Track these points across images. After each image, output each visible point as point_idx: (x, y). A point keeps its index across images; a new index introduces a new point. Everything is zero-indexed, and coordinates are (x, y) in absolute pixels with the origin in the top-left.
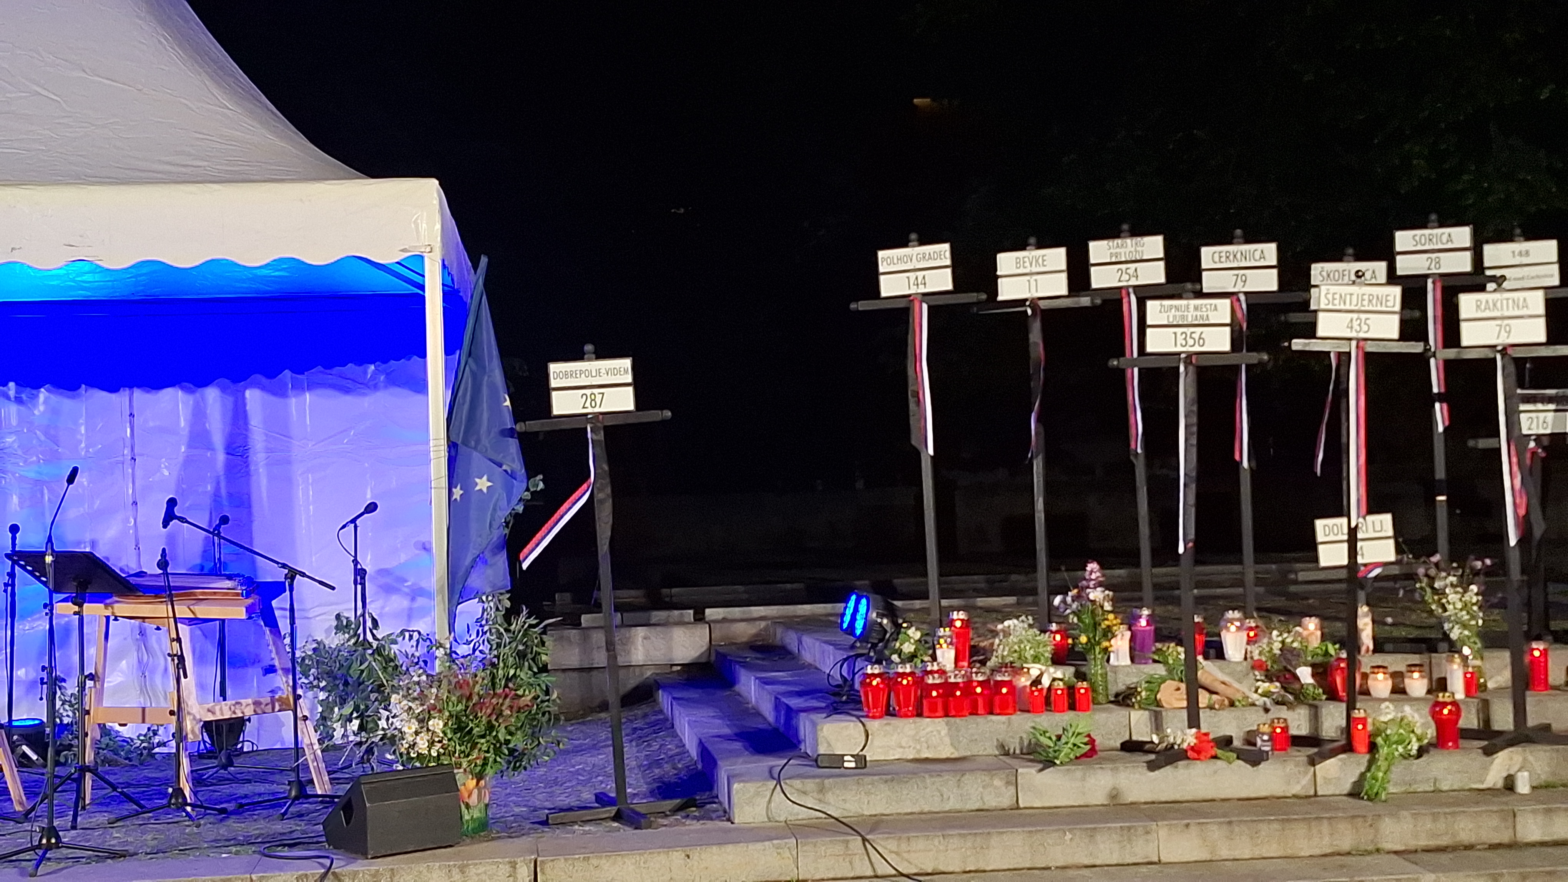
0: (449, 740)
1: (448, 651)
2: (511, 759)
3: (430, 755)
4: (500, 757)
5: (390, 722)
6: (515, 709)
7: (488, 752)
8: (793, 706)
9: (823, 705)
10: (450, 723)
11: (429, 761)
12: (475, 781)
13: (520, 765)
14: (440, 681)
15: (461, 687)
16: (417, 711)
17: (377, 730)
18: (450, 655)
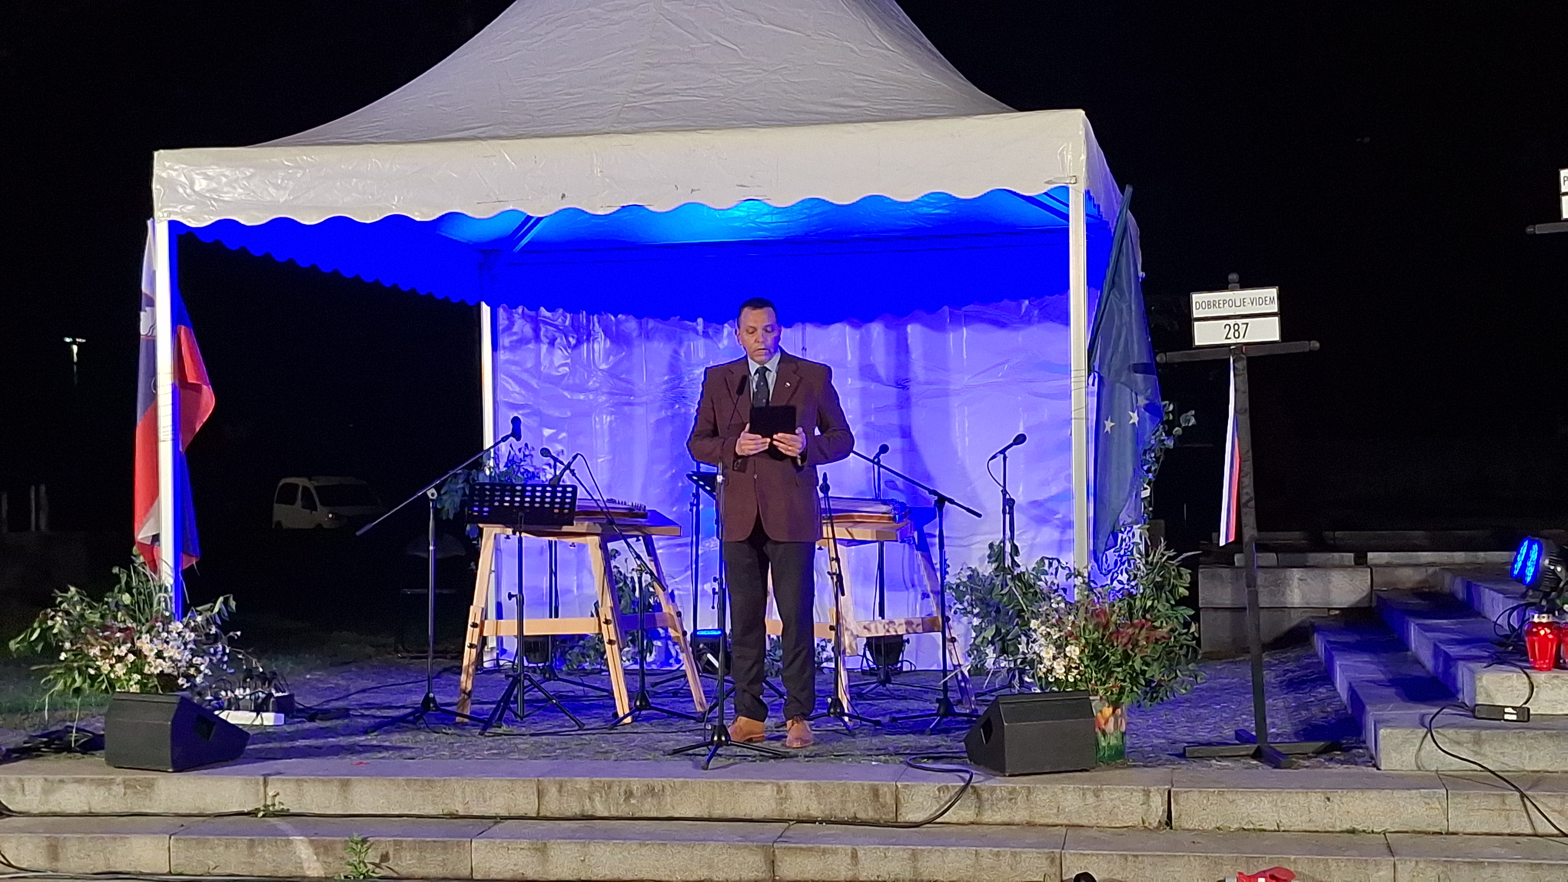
0: (1086, 667)
1: (1087, 580)
2: (1148, 689)
3: (1067, 680)
4: (1137, 687)
5: (1030, 647)
6: (1150, 640)
7: (1124, 681)
8: (1452, 654)
9: (1486, 654)
10: (1087, 651)
11: (1066, 687)
12: (1111, 709)
13: (1157, 697)
14: (1078, 610)
15: (1098, 616)
16: (1054, 637)
17: (1017, 654)
18: (1088, 584)
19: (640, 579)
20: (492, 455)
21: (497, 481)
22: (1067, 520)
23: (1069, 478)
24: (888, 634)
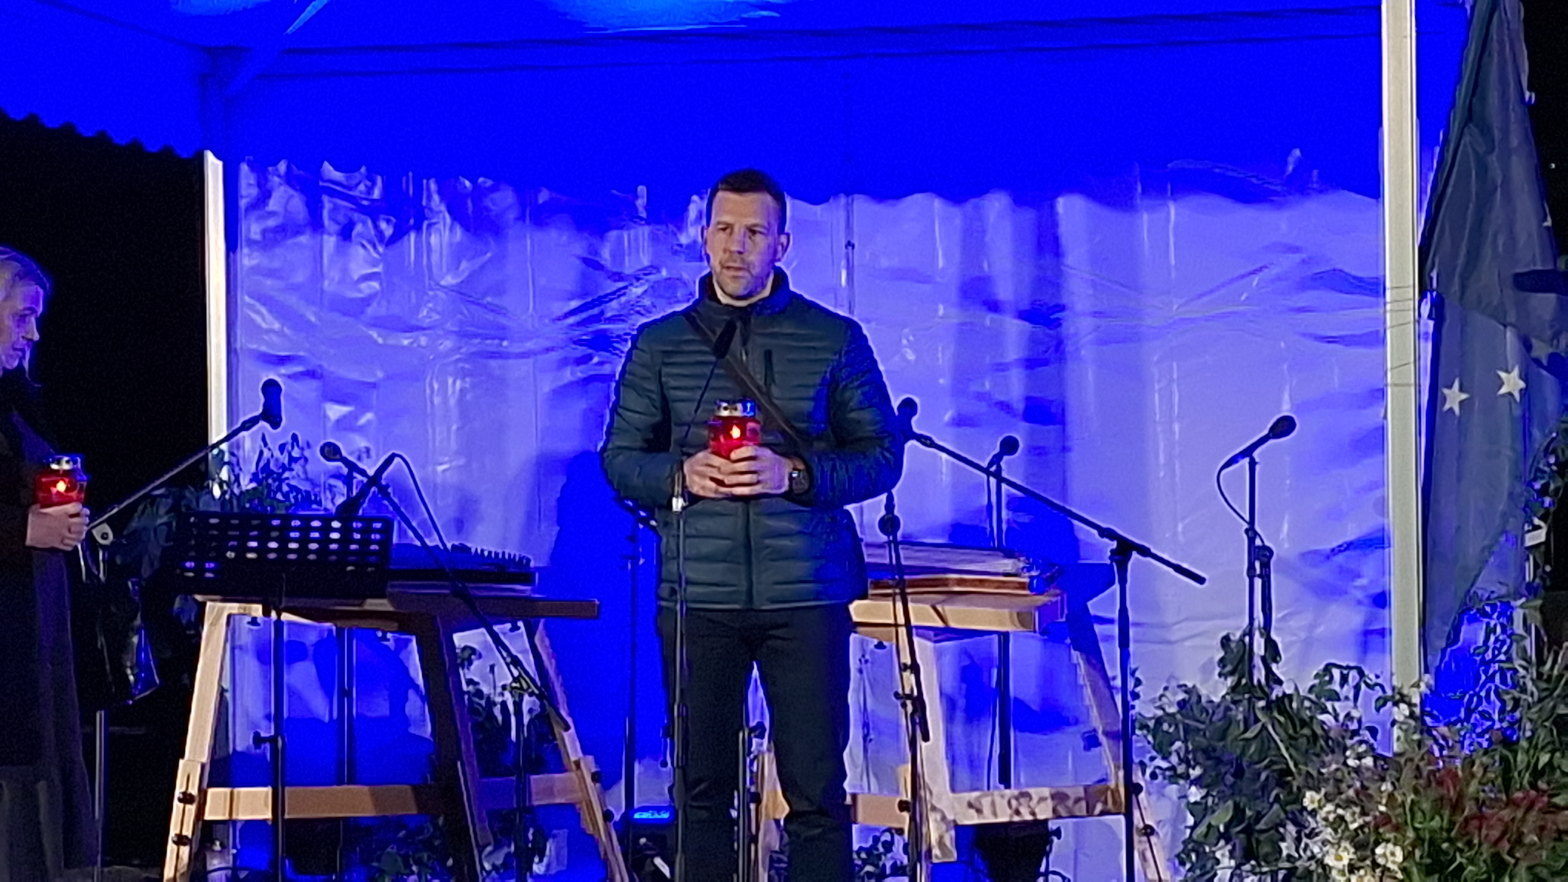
1: (1417, 711)
5: (1303, 845)
10: (1418, 853)
14: (1400, 770)
15: (1440, 783)
16: (1353, 826)
17: (1277, 860)
18: (1420, 720)
19: (518, 705)
20: (227, 458)
21: (236, 510)
22: (1378, 590)
23: (1381, 506)
24: (1016, 819)
